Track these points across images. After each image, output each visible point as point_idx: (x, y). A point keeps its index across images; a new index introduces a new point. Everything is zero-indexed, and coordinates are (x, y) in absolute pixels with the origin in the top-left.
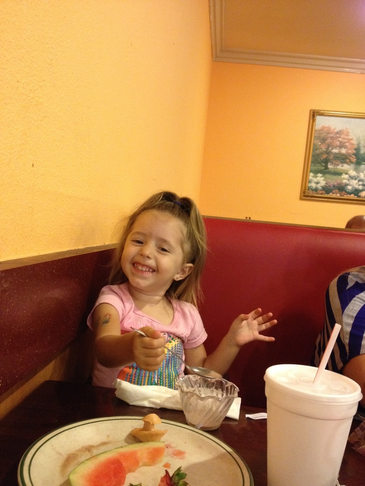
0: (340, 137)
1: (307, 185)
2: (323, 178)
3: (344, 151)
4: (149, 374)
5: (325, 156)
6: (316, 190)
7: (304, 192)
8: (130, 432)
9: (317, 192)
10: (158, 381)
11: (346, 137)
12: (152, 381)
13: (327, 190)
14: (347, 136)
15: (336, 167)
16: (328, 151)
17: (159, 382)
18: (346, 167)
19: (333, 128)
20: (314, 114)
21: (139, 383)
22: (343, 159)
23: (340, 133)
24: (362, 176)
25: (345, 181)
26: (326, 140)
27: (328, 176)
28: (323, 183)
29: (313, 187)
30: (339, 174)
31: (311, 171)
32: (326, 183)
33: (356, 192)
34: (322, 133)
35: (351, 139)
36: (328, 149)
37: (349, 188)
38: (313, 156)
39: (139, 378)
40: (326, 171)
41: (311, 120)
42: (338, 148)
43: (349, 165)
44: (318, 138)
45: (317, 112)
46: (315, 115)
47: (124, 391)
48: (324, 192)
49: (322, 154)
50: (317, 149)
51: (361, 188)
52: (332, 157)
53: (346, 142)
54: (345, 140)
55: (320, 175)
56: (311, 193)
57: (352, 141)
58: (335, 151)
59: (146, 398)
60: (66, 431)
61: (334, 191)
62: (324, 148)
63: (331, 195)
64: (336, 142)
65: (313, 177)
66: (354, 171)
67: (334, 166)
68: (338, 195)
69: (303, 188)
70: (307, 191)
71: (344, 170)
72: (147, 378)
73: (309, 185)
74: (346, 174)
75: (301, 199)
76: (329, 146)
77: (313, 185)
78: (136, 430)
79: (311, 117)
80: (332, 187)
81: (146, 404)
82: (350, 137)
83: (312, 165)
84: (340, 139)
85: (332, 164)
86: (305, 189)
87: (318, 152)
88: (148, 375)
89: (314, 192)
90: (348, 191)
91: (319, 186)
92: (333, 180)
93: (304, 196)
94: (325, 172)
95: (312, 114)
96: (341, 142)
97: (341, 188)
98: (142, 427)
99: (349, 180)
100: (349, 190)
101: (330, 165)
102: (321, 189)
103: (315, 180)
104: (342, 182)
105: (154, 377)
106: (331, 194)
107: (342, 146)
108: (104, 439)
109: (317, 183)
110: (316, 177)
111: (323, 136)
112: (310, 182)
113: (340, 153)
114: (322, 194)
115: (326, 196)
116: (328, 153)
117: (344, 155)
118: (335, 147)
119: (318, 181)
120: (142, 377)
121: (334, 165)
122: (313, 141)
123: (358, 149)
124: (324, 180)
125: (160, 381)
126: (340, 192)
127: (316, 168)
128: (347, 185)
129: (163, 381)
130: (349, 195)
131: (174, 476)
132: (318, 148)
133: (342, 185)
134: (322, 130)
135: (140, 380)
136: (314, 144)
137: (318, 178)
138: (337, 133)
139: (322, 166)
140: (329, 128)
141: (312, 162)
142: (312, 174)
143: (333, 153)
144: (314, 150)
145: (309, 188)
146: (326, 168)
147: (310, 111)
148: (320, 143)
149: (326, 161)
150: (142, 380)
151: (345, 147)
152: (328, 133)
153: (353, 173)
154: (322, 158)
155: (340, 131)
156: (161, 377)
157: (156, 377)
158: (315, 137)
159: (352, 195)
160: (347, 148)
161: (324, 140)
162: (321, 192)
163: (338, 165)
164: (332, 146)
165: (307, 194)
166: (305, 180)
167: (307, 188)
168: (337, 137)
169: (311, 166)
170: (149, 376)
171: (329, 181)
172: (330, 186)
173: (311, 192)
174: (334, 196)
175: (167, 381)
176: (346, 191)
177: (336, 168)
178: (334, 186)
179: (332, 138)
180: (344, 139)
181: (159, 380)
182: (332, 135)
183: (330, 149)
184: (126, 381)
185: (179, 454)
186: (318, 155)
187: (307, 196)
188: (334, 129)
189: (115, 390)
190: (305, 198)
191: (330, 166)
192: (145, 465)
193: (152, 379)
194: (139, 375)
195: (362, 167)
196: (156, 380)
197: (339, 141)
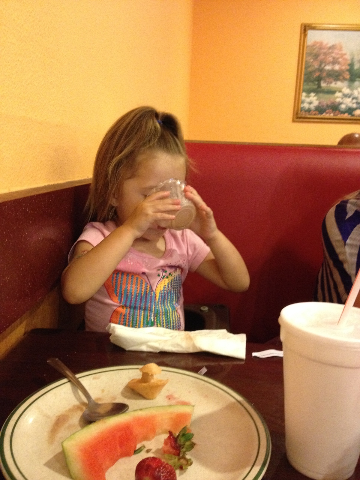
0: (333, 53)
1: (300, 106)
2: (315, 98)
3: (337, 67)
4: (144, 312)
5: (317, 74)
6: (309, 111)
7: (297, 114)
8: (127, 384)
9: (310, 113)
11: (340, 52)
12: (148, 320)
13: (320, 110)
14: (341, 50)
15: (329, 85)
16: (321, 68)
17: (156, 322)
18: (339, 84)
19: (325, 43)
20: (305, 28)
21: (134, 325)
22: (336, 76)
23: (333, 47)
24: (356, 93)
25: (338, 100)
26: (318, 56)
27: (321, 95)
28: (316, 103)
29: (305, 108)
30: (332, 92)
31: (304, 91)
32: (320, 103)
33: (350, 111)
34: (314, 50)
35: (345, 54)
36: (320, 65)
37: (343, 107)
38: (305, 75)
39: (133, 318)
40: (319, 89)
41: (303, 35)
42: (331, 64)
43: (343, 82)
44: (310, 54)
45: (308, 26)
46: (307, 29)
48: (317, 112)
49: (314, 71)
50: (309, 67)
51: (355, 106)
52: (324, 74)
53: (338, 58)
54: (338, 56)
55: (312, 94)
57: (346, 57)
58: (328, 68)
61: (327, 111)
62: (316, 65)
63: (324, 115)
64: (329, 57)
65: (306, 96)
66: (347, 88)
67: (328, 84)
68: (332, 115)
69: (296, 109)
70: (299, 112)
71: (337, 88)
72: (142, 317)
73: (302, 106)
74: (340, 91)
75: (294, 121)
76: (321, 63)
77: (306, 106)
78: (134, 381)
79: (303, 32)
80: (325, 107)
82: (343, 52)
83: (305, 84)
84: (333, 55)
85: (325, 82)
86: (298, 110)
87: (310, 70)
88: (143, 314)
89: (307, 113)
90: (341, 110)
91: (312, 107)
92: (327, 100)
93: (297, 118)
94: (318, 91)
95: (303, 29)
96: (334, 58)
97: (335, 107)
98: (140, 377)
99: (342, 98)
101: (323, 83)
102: (314, 109)
103: (308, 100)
104: (335, 102)
105: (150, 316)
106: (324, 114)
107: (335, 62)
109: (310, 103)
110: (309, 97)
112: (303, 102)
113: (333, 70)
114: (315, 114)
115: (319, 116)
116: (321, 70)
117: (337, 71)
118: (329, 64)
119: (311, 101)
120: (137, 316)
121: (327, 83)
122: (305, 58)
123: (351, 65)
124: (317, 100)
125: (157, 320)
126: (334, 112)
127: (308, 87)
128: (340, 104)
129: (160, 318)
130: (342, 115)
132: (311, 66)
133: (336, 104)
134: (314, 46)
135: (135, 319)
136: (306, 62)
137: (311, 98)
138: (330, 48)
139: (315, 84)
140: (321, 43)
141: (305, 81)
142: (304, 94)
143: (325, 70)
144: (306, 68)
145: (302, 109)
146: (319, 86)
147: (302, 25)
148: (312, 60)
149: (319, 79)
150: (137, 320)
151: (339, 63)
152: (321, 49)
153: (346, 91)
154: (315, 76)
156: (157, 315)
157: (153, 315)
158: (307, 53)
159: (346, 115)
160: (341, 64)
161: (316, 57)
162: (314, 113)
163: (331, 83)
164: (325, 62)
165: (299, 116)
166: (297, 100)
167: (300, 109)
168: (330, 53)
169: (303, 85)
170: (144, 315)
171: (322, 100)
172: (323, 106)
173: (304, 113)
174: (327, 116)
175: (164, 320)
176: (339, 111)
177: (330, 86)
178: (327, 105)
179: (325, 54)
180: (337, 54)
181: (156, 318)
182: (325, 51)
183: (323, 66)
186: (311, 73)
187: (300, 118)
188: (327, 44)
189: (109, 335)
190: (298, 120)
191: (323, 85)
193: (147, 317)
194: (134, 314)
195: (357, 83)
196: (152, 318)
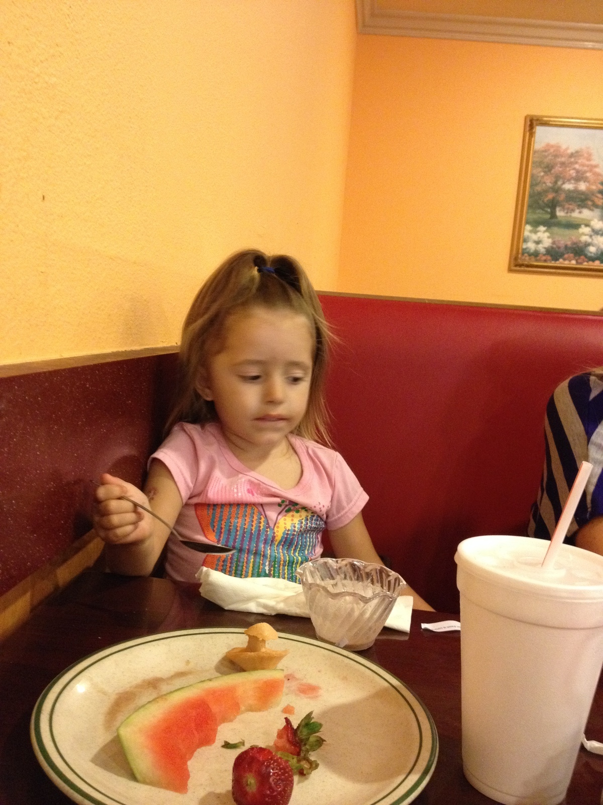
0: (576, 163)
1: (520, 247)
2: (547, 234)
3: (582, 186)
4: (255, 559)
5: (551, 196)
6: (536, 254)
7: (516, 259)
8: (225, 654)
9: (538, 258)
10: (270, 570)
11: (587, 163)
12: (260, 570)
13: (554, 253)
14: (589, 160)
15: (569, 214)
16: (556, 187)
17: (272, 572)
18: (586, 214)
19: (564, 147)
20: (532, 123)
21: (238, 573)
23: (576, 155)
25: (584, 239)
26: (553, 167)
27: (555, 230)
28: (547, 242)
29: (530, 250)
30: (573, 226)
31: (527, 223)
32: (554, 243)
34: (546, 157)
35: (596, 166)
36: (556, 182)
37: (592, 249)
38: (531, 196)
39: (237, 566)
40: (553, 220)
41: (528, 134)
42: (573, 182)
43: (592, 210)
44: (539, 164)
45: (537, 120)
46: (535, 124)
47: (213, 587)
48: (549, 258)
49: (546, 192)
50: (537, 184)
52: (562, 197)
53: (585, 172)
54: (585, 168)
55: (542, 228)
56: (527, 260)
57: (597, 170)
58: (568, 186)
59: (250, 599)
60: (114, 655)
61: (566, 256)
62: (549, 182)
63: (561, 262)
64: (570, 170)
65: (531, 232)
66: (599, 220)
67: (567, 213)
68: (574, 262)
69: (514, 252)
70: (520, 256)
71: (583, 219)
72: (251, 565)
73: (524, 246)
74: (587, 225)
75: (510, 270)
76: (557, 178)
77: (531, 246)
78: (235, 651)
79: (528, 128)
80: (562, 249)
81: (253, 607)
82: (593, 163)
83: (530, 211)
84: (577, 166)
85: (563, 208)
86: (518, 253)
87: (538, 188)
88: (252, 560)
89: (533, 258)
90: (589, 254)
91: (541, 248)
92: (565, 238)
93: (516, 266)
94: (551, 223)
95: (528, 123)
96: (578, 171)
97: (579, 251)
98: (245, 645)
99: (591, 236)
100: (591, 253)
101: (560, 211)
102: (545, 253)
103: (534, 237)
104: (580, 241)
105: (264, 564)
106: (561, 260)
107: (579, 177)
108: (180, 666)
109: (538, 242)
110: (536, 232)
111: (546, 160)
112: (525, 241)
113: (576, 191)
114: (545, 261)
115: (553, 264)
116: (557, 190)
117: (583, 193)
118: (569, 180)
119: (540, 239)
120: (243, 563)
121: (566, 211)
122: (531, 169)
124: (549, 237)
125: (274, 570)
126: (577, 258)
127: (535, 216)
128: (588, 245)
129: (279, 570)
130: (591, 263)
131: (301, 728)
132: (540, 182)
133: (581, 245)
134: (545, 151)
135: (240, 568)
136: (532, 176)
137: (539, 234)
138: (572, 155)
139: (547, 212)
140: (558, 147)
141: (530, 206)
142: (528, 227)
143: (564, 191)
144: (532, 186)
145: (525, 251)
146: (553, 215)
147: (526, 118)
148: (542, 174)
149: (553, 205)
150: (243, 568)
151: (586, 180)
152: (556, 156)
153: (598, 224)
154: (546, 200)
155: (577, 152)
156: (275, 564)
157: (267, 564)
158: (533, 163)
159: (597, 263)
160: (588, 182)
161: (549, 168)
162: (544, 258)
163: (573, 210)
164: (564, 178)
165: (520, 262)
166: (517, 236)
167: (520, 251)
168: (571, 163)
169: (527, 213)
170: (254, 562)
171: (557, 238)
172: (559, 248)
173: (527, 258)
174: (566, 263)
175: (286, 571)
176: (586, 256)
177: (570, 216)
178: (566, 247)
179: (563, 164)
180: (583, 165)
181: (272, 569)
182: (563, 159)
183: (560, 183)
184: (216, 569)
185: (309, 690)
186: (539, 194)
187: (521, 265)
188: (567, 149)
189: (200, 585)
190: (518, 268)
191: (560, 213)
192: (251, 709)
193: (259, 566)
194: (238, 561)
196: (267, 568)
197: (574, 169)
